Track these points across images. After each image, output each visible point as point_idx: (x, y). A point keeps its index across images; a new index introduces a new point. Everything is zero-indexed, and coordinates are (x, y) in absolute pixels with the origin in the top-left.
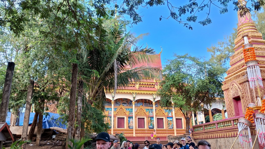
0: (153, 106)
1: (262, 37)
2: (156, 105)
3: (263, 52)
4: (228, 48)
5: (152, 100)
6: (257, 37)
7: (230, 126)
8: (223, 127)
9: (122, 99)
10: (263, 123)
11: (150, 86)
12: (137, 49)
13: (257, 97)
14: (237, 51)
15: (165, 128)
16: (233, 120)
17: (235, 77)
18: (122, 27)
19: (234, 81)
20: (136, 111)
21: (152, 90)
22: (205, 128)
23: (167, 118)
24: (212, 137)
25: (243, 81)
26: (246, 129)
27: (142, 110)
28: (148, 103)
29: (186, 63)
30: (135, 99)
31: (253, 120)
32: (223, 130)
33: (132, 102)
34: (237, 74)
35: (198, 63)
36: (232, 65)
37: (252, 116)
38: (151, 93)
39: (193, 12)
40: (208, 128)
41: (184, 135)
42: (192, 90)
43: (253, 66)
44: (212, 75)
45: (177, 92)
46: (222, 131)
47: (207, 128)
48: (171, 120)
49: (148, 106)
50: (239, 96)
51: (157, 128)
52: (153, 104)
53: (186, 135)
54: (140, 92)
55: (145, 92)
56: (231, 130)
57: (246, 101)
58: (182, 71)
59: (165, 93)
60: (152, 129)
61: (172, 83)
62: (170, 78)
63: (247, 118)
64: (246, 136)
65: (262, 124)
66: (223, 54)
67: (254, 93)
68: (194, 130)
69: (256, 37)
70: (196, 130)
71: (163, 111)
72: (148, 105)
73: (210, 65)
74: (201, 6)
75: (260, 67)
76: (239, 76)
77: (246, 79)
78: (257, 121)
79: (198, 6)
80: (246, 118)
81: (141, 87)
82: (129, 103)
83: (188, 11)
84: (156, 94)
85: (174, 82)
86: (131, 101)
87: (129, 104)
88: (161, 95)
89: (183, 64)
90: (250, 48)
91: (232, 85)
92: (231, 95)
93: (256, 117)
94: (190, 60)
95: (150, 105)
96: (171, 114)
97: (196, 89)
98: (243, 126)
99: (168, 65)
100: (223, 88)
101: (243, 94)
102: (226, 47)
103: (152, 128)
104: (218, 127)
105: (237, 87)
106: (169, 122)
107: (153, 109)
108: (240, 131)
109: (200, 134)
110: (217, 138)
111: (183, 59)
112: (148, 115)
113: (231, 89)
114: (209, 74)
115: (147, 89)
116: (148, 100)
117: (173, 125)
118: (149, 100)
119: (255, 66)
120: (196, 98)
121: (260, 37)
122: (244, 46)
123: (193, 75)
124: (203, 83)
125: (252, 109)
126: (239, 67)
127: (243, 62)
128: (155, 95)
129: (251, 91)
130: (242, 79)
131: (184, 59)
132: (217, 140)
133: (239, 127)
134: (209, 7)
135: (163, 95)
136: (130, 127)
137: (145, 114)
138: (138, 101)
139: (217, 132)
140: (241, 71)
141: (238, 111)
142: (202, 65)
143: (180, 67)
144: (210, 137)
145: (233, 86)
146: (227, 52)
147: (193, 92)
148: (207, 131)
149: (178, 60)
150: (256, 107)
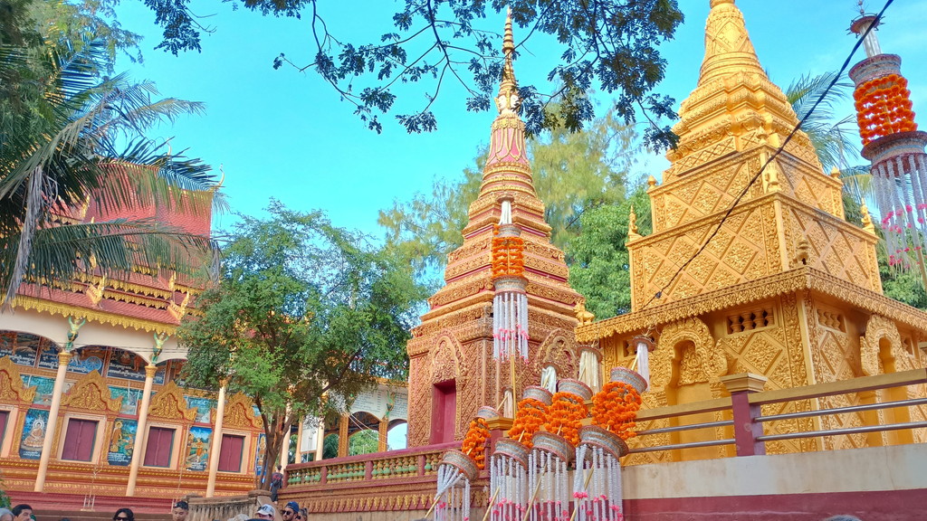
0: (144, 379)
1: (543, 215)
2: (157, 378)
3: (539, 258)
4: (441, 227)
5: (146, 356)
6: (531, 212)
7: (411, 475)
8: (390, 474)
9: (13, 334)
10: (511, 473)
11: (148, 303)
12: (143, 148)
13: (503, 391)
14: (472, 241)
15: (173, 466)
16: (424, 455)
17: (451, 319)
18: (99, 49)
19: (449, 329)
20: (69, 393)
21: (154, 317)
22: (329, 476)
23: (192, 429)
24: (347, 509)
25: (473, 334)
26: (460, 487)
27: (95, 389)
28: (128, 364)
29: (307, 244)
30: (74, 342)
31: (483, 460)
32: (386, 486)
33: (57, 352)
34: (460, 311)
35: (350, 251)
36: (449, 281)
37: (480, 448)
38: (148, 327)
39: (388, 76)
40: (340, 475)
41: (251, 496)
42: (309, 340)
43: (512, 294)
44: (386, 301)
45: (256, 340)
46: (382, 489)
47: (334, 476)
48: (205, 438)
49: (122, 376)
50: (453, 382)
51: (142, 465)
52: (147, 371)
53: (257, 495)
54: (102, 318)
55: (125, 323)
56: (411, 488)
57: (469, 399)
58: (290, 266)
59: (210, 338)
60: (123, 468)
61: (248, 304)
62: (243, 286)
63: (468, 453)
64: (455, 509)
65: (507, 474)
66: (421, 241)
67: (498, 376)
68: (290, 481)
69: (529, 211)
70: (294, 480)
71: (179, 403)
72: (127, 373)
73: (384, 267)
74: (415, 65)
75: (529, 303)
76: (464, 318)
77: (484, 330)
78: (496, 465)
79: (407, 64)
80: (465, 451)
81: (110, 298)
82: (42, 357)
83: (372, 70)
84: (166, 335)
85: (252, 300)
86: (55, 350)
87: (42, 360)
88: (195, 342)
89: (297, 243)
90: (512, 239)
91: (439, 341)
92: (431, 375)
93: (497, 452)
94: (324, 238)
95: (132, 374)
96: (208, 415)
97: (326, 338)
98: (455, 475)
99: (245, 236)
100: (412, 346)
101: (466, 375)
102: (433, 222)
103: (122, 464)
104: (372, 476)
105: (454, 351)
106: (194, 445)
107: (142, 392)
108: (440, 492)
109: (307, 495)
110: (363, 511)
111: (300, 228)
112: (116, 409)
113: (433, 355)
114: (374, 295)
115: (136, 310)
116: (129, 352)
117: (208, 458)
118: (132, 355)
119: (518, 295)
120: (314, 370)
121: (539, 214)
122: (498, 228)
123: (324, 290)
124: (352, 321)
125: (486, 425)
126: (469, 288)
127: (482, 277)
128: (162, 337)
129: (490, 369)
130: (472, 328)
131: (303, 227)
132: (361, 518)
133: (440, 479)
134: (439, 77)
135: (200, 344)
136: (27, 454)
137: (103, 406)
138: (85, 353)
139: (367, 491)
140: (473, 304)
141: (442, 428)
142: (361, 262)
143: (285, 251)
144: (340, 509)
145: (443, 345)
146: (434, 239)
147: (312, 345)
148: (332, 487)
149: (284, 226)
150: (500, 421)
